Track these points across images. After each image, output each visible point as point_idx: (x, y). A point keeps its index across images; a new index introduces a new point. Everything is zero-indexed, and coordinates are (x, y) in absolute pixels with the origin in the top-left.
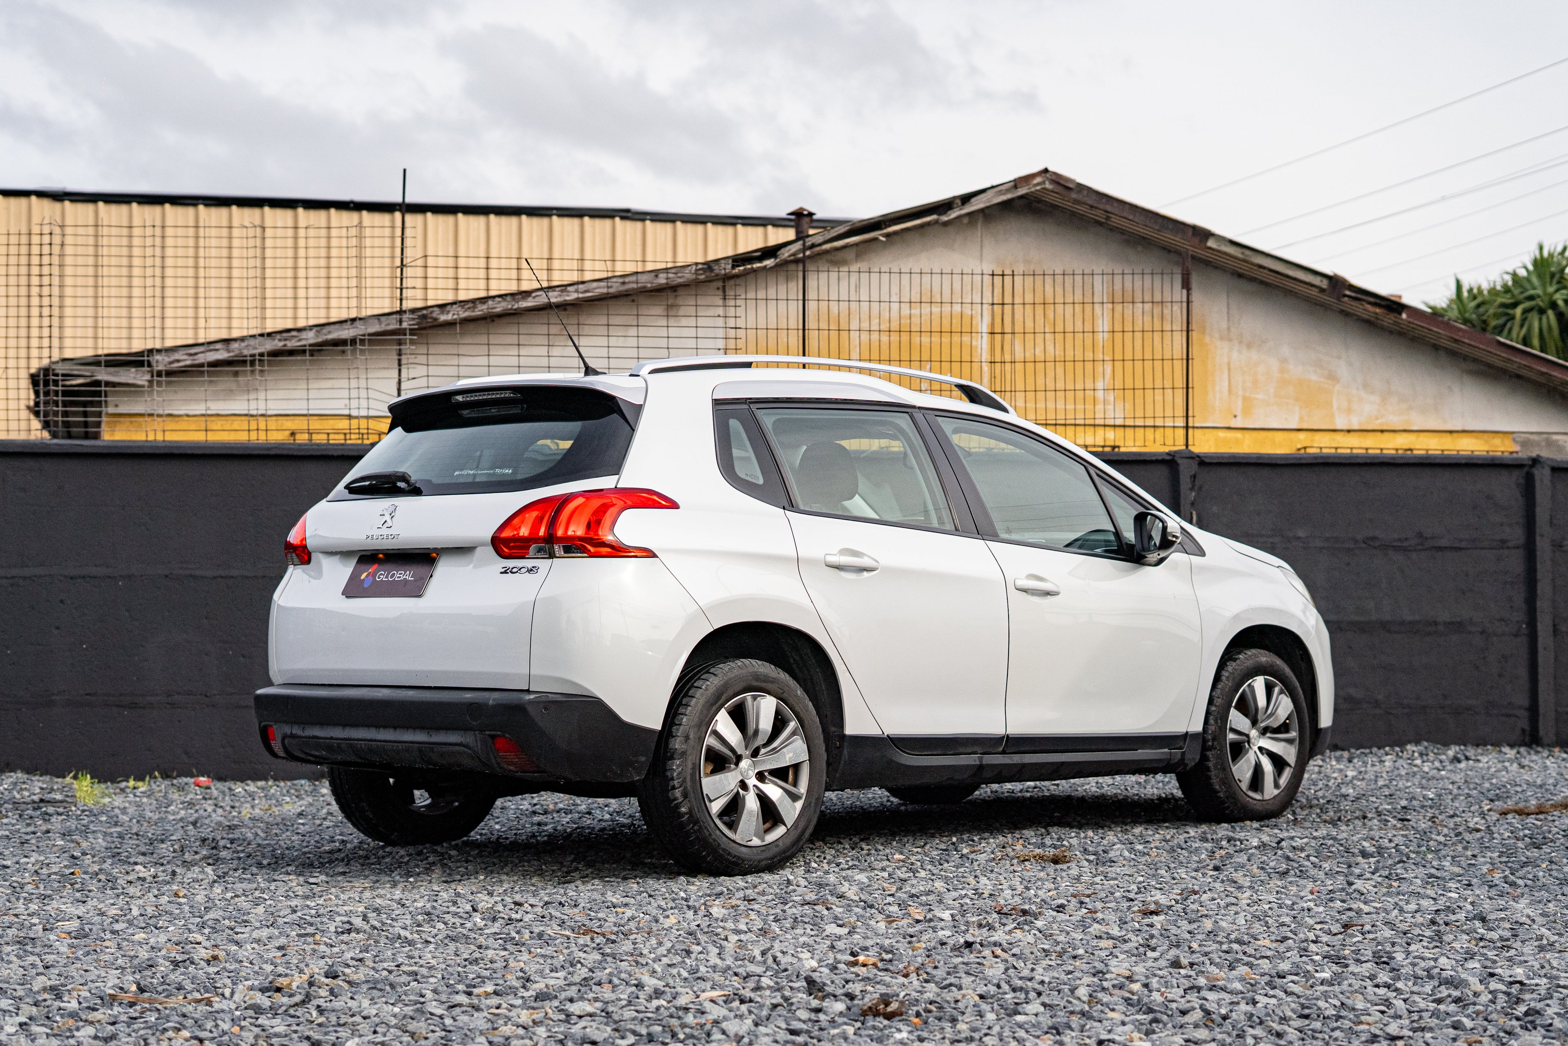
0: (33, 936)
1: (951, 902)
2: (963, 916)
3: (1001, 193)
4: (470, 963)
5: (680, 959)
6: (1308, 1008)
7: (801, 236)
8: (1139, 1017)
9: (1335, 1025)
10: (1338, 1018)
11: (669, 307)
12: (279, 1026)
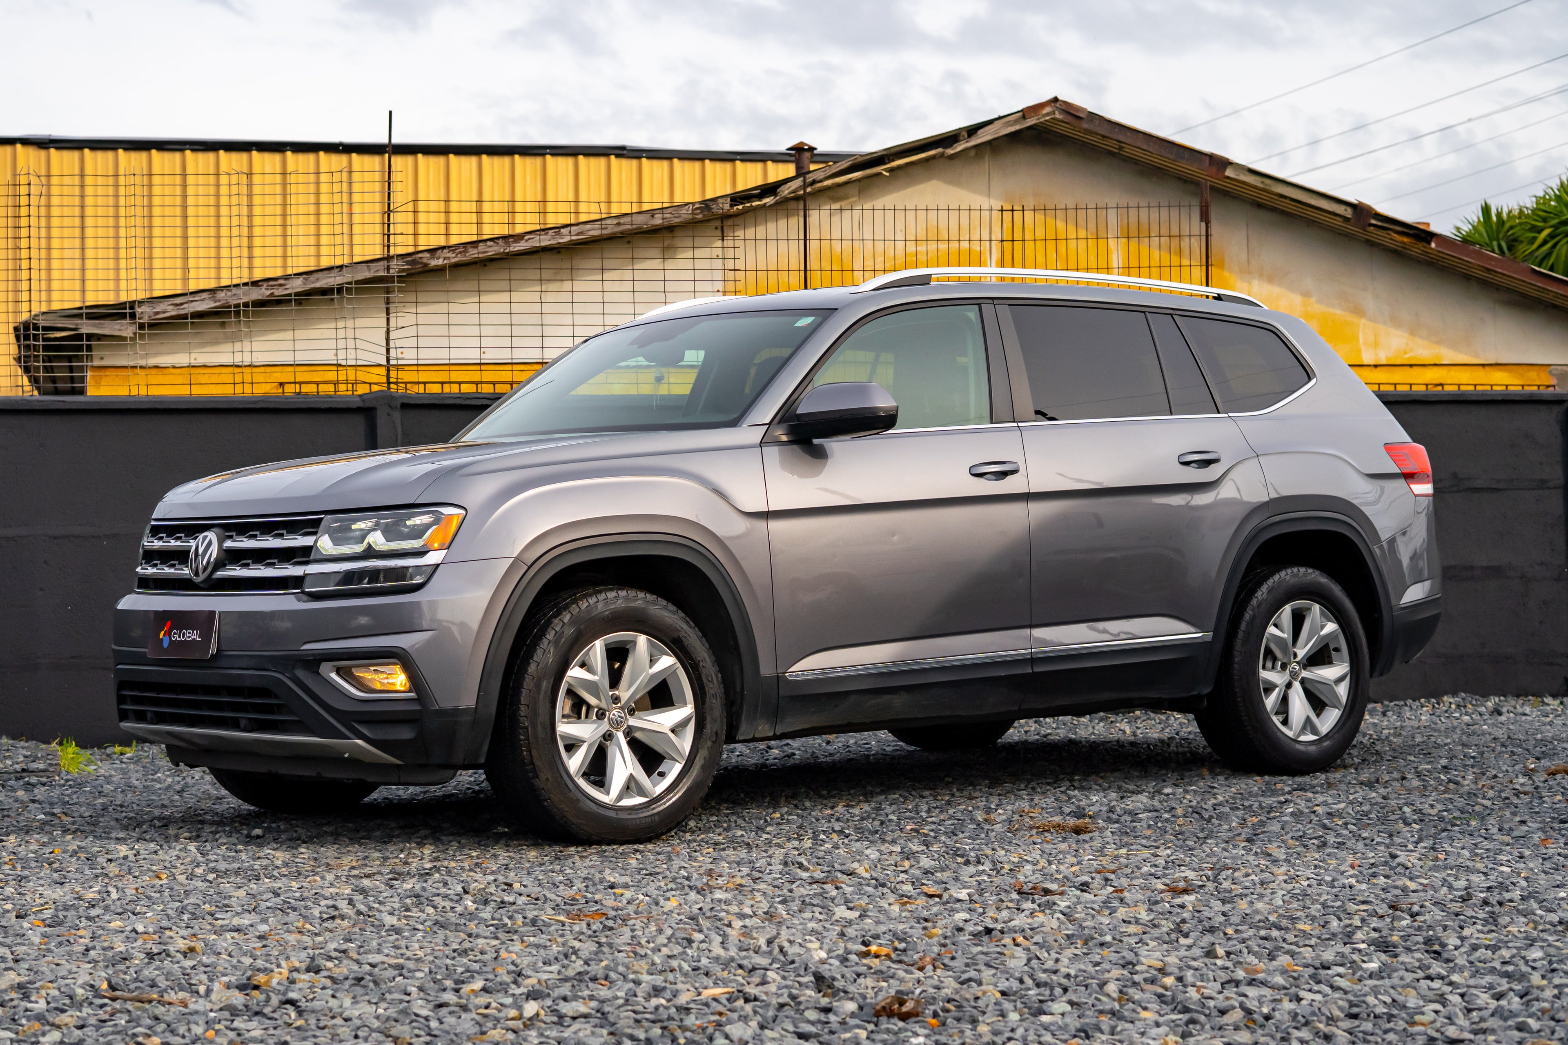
0: (5, 924)
1: (967, 879)
2: (981, 895)
3: (1009, 124)
4: (459, 955)
5: (680, 949)
6: (1357, 1006)
7: (801, 172)
8: (1174, 1017)
9: (1388, 1026)
10: (1390, 1017)
11: (665, 249)
12: (254, 1029)
